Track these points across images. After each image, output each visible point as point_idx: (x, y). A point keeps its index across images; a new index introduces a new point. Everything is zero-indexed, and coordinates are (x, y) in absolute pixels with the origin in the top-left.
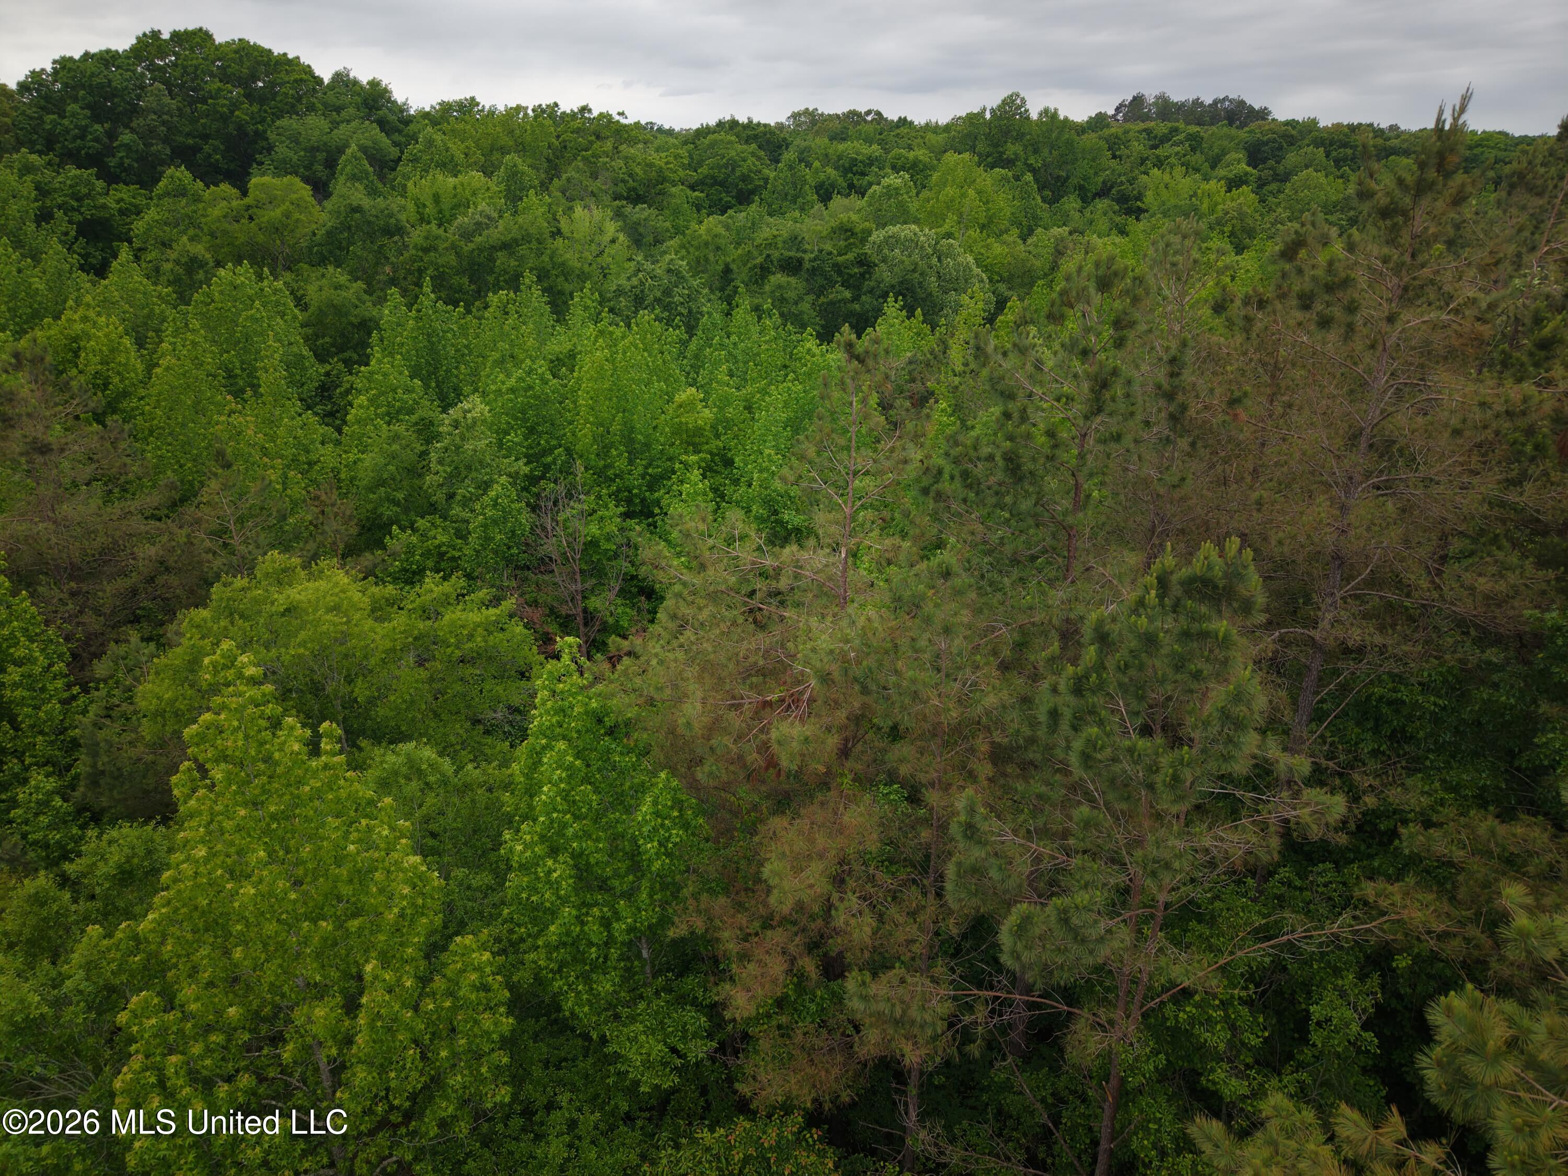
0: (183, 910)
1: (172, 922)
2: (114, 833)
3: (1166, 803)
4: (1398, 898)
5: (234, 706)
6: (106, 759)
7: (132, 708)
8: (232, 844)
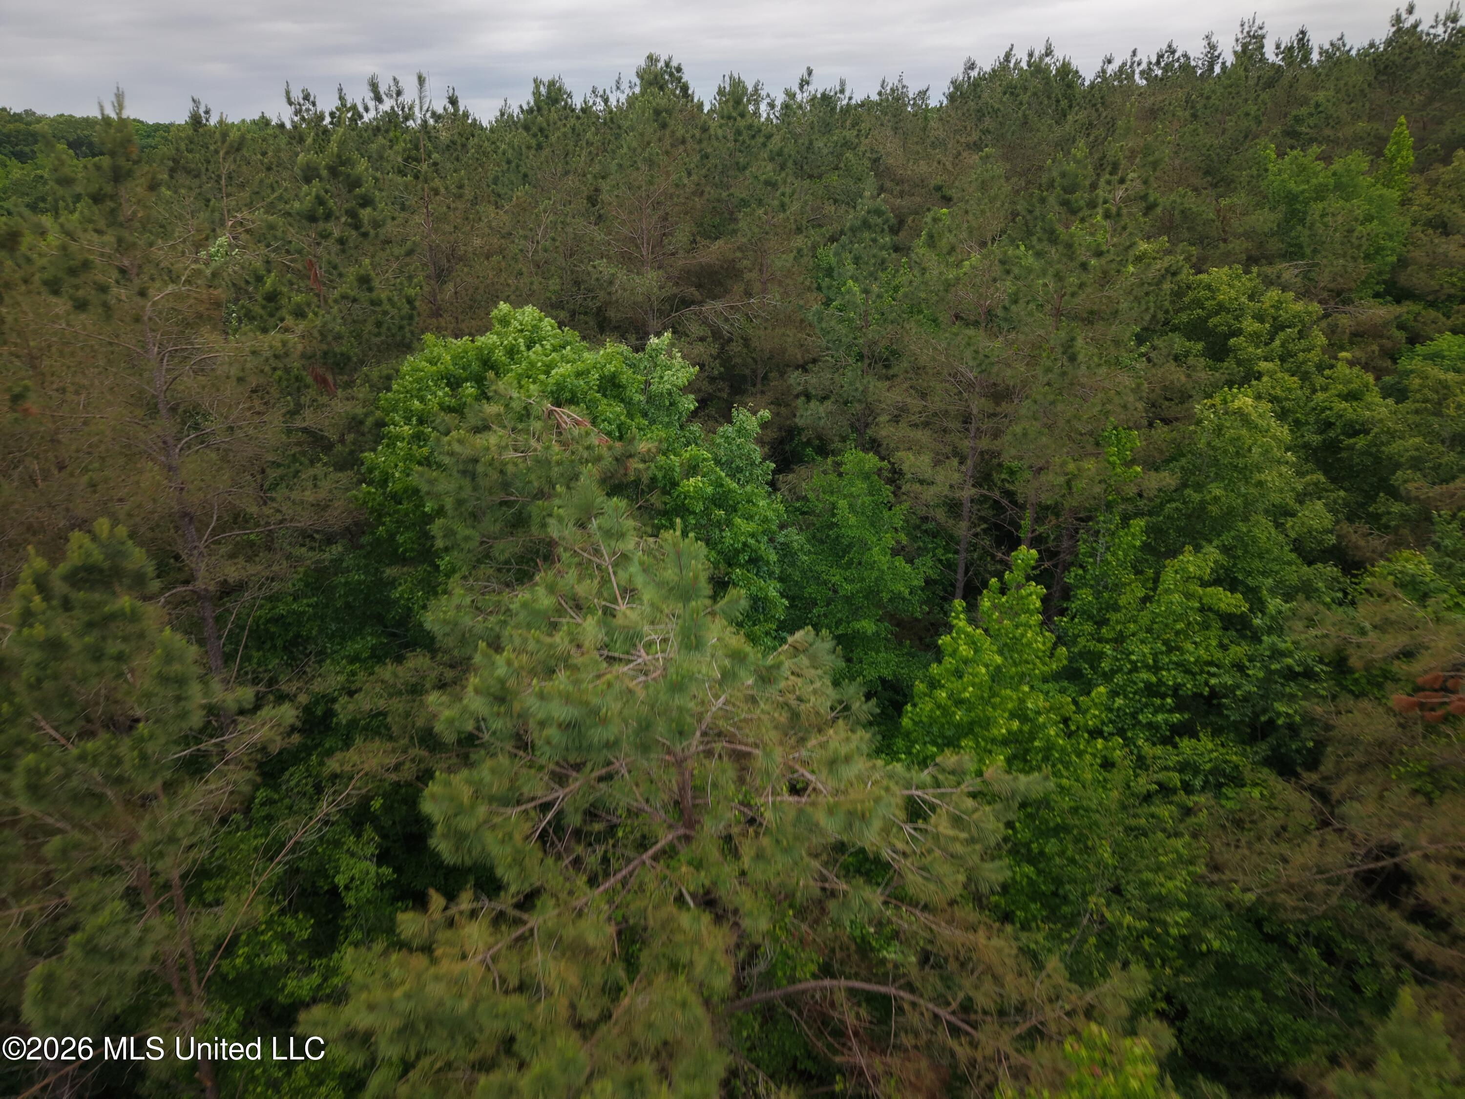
4: (355, 758)
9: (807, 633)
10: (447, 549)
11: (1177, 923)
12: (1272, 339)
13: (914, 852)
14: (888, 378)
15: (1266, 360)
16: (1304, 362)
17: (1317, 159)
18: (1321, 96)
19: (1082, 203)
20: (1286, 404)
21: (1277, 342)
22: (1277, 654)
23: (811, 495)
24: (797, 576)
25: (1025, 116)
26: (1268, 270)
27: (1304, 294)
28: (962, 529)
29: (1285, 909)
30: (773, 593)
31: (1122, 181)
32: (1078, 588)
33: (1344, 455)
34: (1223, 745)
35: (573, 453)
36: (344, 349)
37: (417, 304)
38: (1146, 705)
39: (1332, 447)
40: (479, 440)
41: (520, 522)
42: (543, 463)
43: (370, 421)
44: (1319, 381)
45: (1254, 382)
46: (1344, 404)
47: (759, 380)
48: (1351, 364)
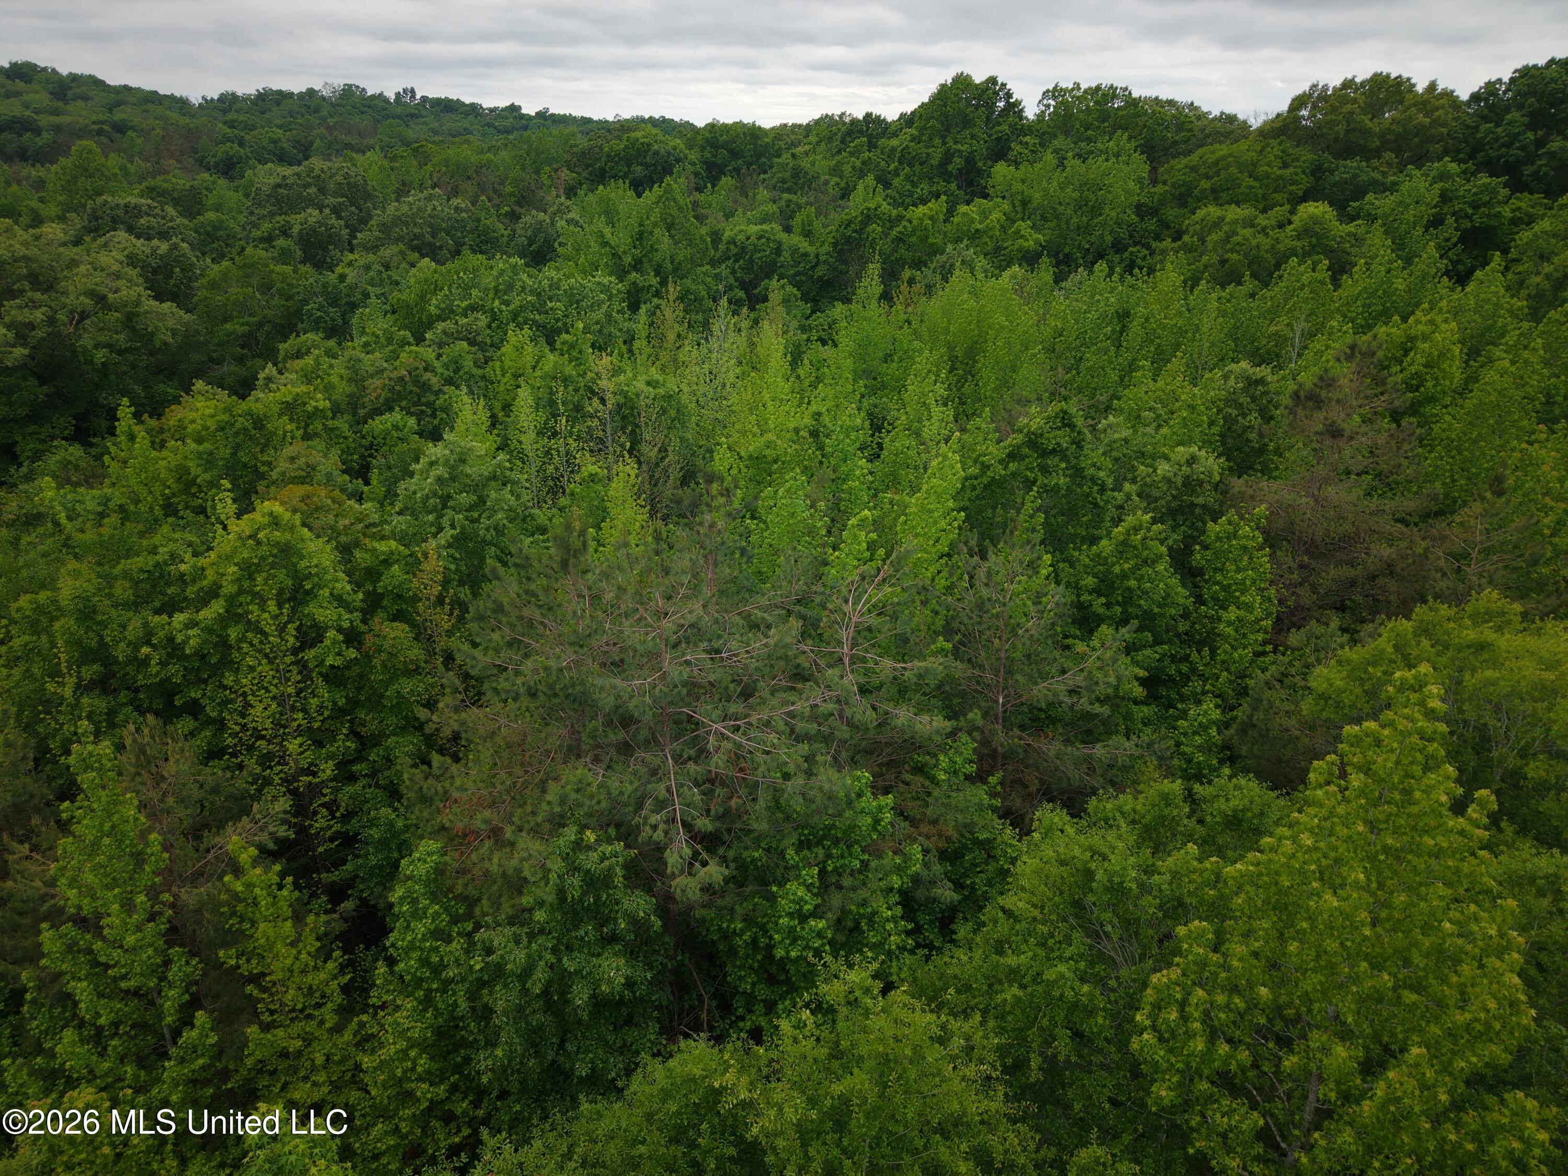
0: (1266, 879)
1: (1252, 882)
2: (1243, 782)
5: (1400, 727)
6: (1262, 716)
7: (1303, 683)
8: (1336, 849)
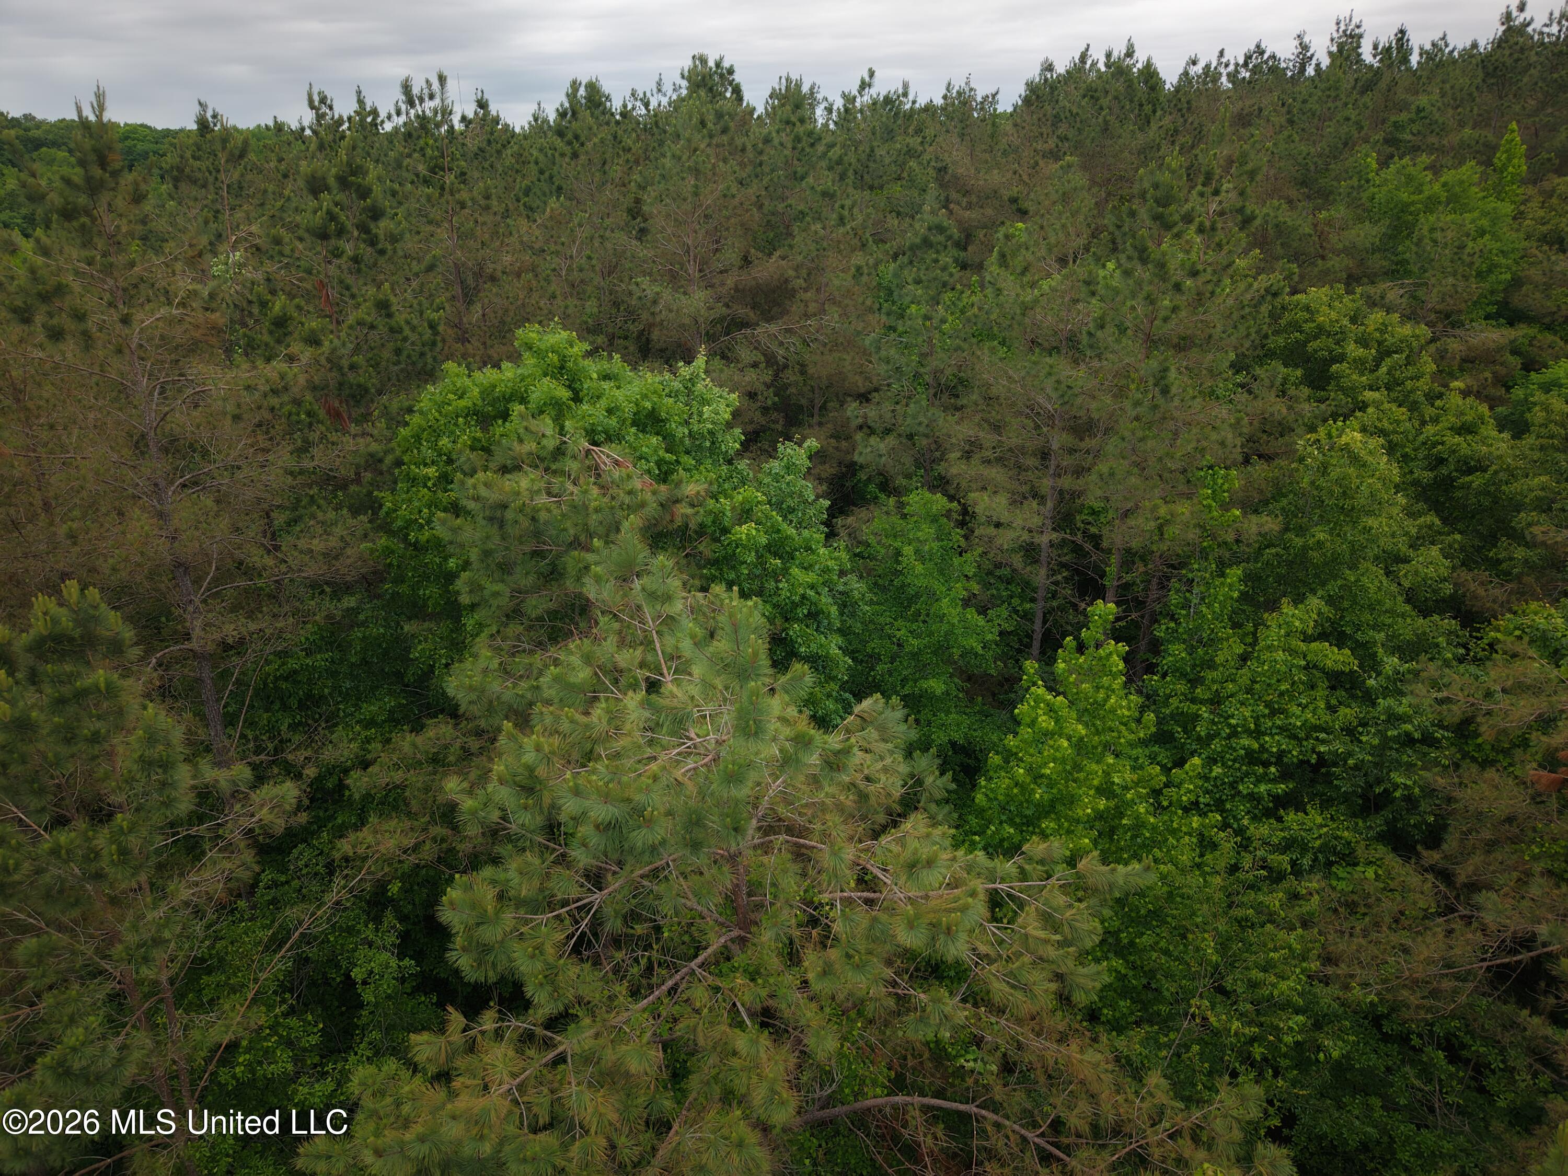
3: (123, 880)
4: (370, 839)
9: (876, 701)
10: (473, 607)
11: (1291, 1029)
12: (1378, 366)
13: (1000, 956)
14: (957, 409)
15: (1371, 389)
16: (1412, 391)
17: (1425, 169)
18: (1423, 100)
19: (1176, 217)
20: (1394, 438)
21: (1383, 369)
22: (1394, 718)
23: (872, 540)
24: (858, 628)
25: (1106, 122)
26: (1371, 290)
27: (1409, 317)
28: (1040, 577)
29: (1408, 1008)
30: (835, 651)
31: (1216, 192)
32: (1169, 642)
33: (1459, 494)
34: (1332, 818)
35: (613, 498)
36: (362, 380)
37: (441, 328)
38: (1247, 774)
39: (1445, 484)
40: (509, 483)
41: (554, 574)
42: (579, 509)
43: (389, 460)
44: (1429, 411)
45: (1358, 414)
46: (1457, 439)
47: (816, 411)
48: (1465, 393)
